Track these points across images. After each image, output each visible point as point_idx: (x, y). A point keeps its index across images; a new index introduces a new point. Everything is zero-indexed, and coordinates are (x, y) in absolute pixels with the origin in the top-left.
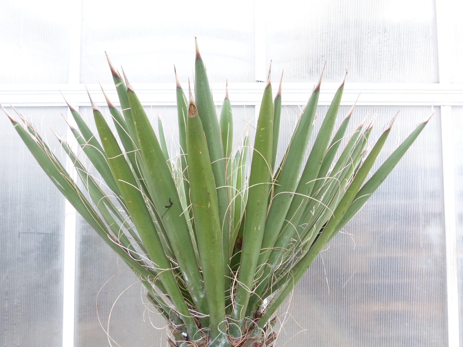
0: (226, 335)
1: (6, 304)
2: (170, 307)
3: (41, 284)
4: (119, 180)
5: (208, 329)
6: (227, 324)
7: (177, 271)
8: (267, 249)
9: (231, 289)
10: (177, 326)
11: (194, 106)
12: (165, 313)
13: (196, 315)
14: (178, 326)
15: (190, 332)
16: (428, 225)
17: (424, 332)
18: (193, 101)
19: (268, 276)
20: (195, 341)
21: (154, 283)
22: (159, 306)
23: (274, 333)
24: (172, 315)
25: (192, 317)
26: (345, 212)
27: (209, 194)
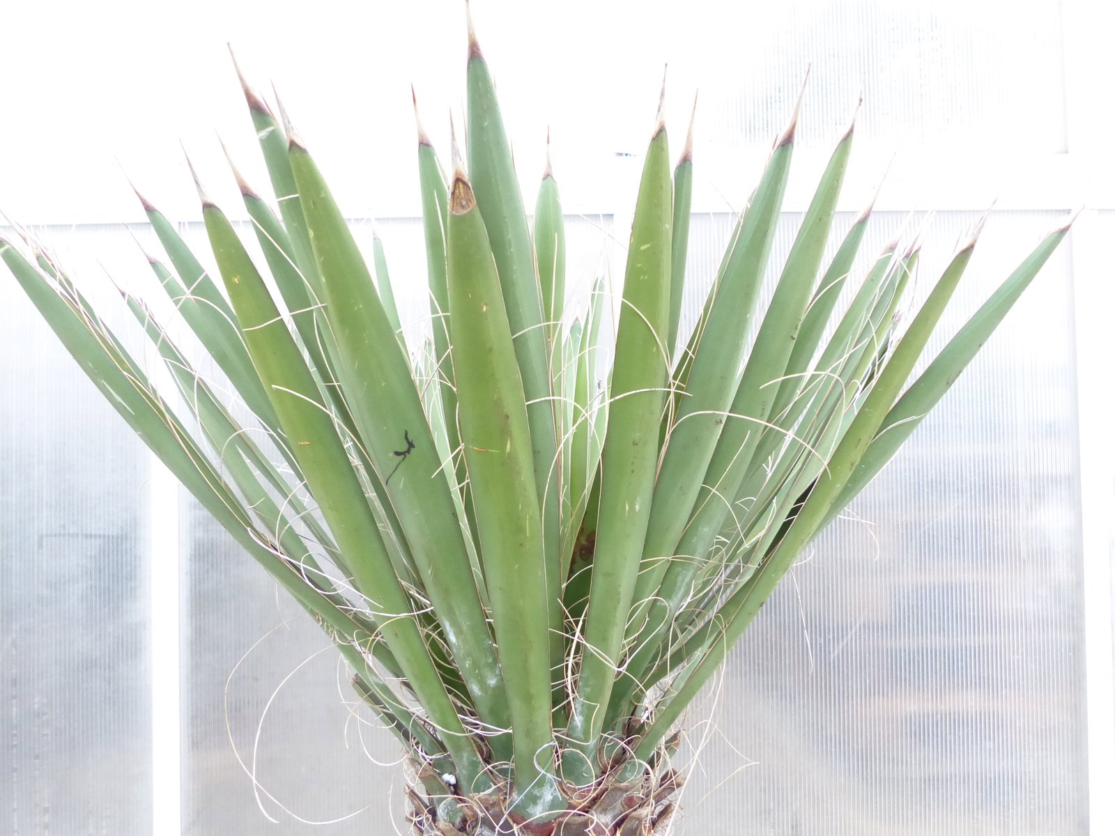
0: (554, 779)
1: (14, 709)
2: (412, 710)
3: (96, 659)
4: (273, 386)
5: (510, 765)
6: (557, 752)
7: (429, 619)
8: (658, 561)
9: (565, 663)
10: (431, 757)
11: (465, 183)
12: (399, 726)
13: (477, 729)
14: (434, 757)
15: (464, 772)
16: (1040, 503)
17: (1029, 763)
18: (462, 171)
19: (661, 627)
20: (477, 796)
21: (370, 650)
22: (385, 708)
23: (675, 773)
24: (417, 732)
25: (466, 734)
26: (856, 464)
27: (507, 417)
